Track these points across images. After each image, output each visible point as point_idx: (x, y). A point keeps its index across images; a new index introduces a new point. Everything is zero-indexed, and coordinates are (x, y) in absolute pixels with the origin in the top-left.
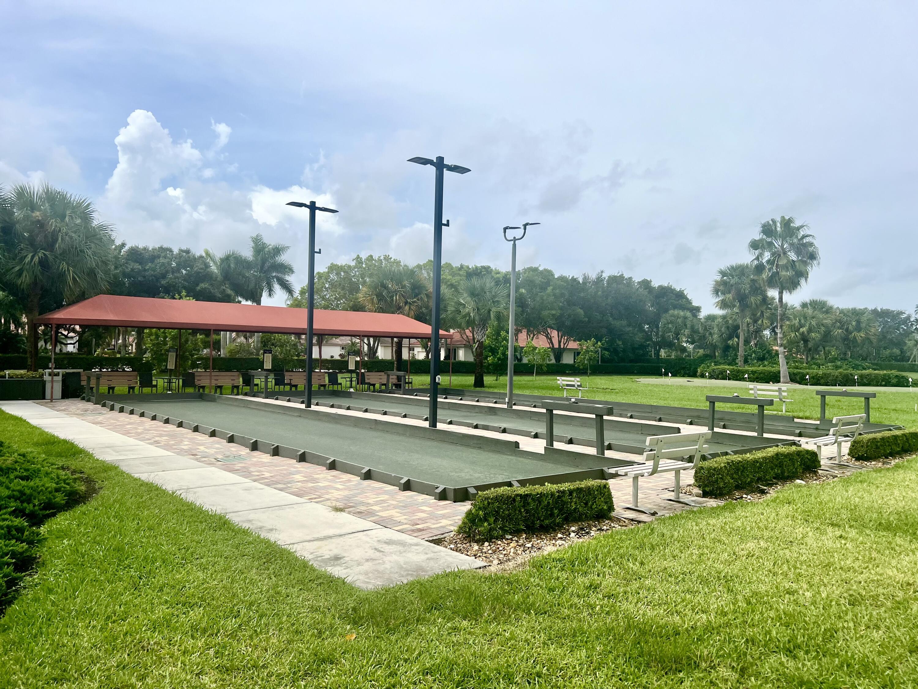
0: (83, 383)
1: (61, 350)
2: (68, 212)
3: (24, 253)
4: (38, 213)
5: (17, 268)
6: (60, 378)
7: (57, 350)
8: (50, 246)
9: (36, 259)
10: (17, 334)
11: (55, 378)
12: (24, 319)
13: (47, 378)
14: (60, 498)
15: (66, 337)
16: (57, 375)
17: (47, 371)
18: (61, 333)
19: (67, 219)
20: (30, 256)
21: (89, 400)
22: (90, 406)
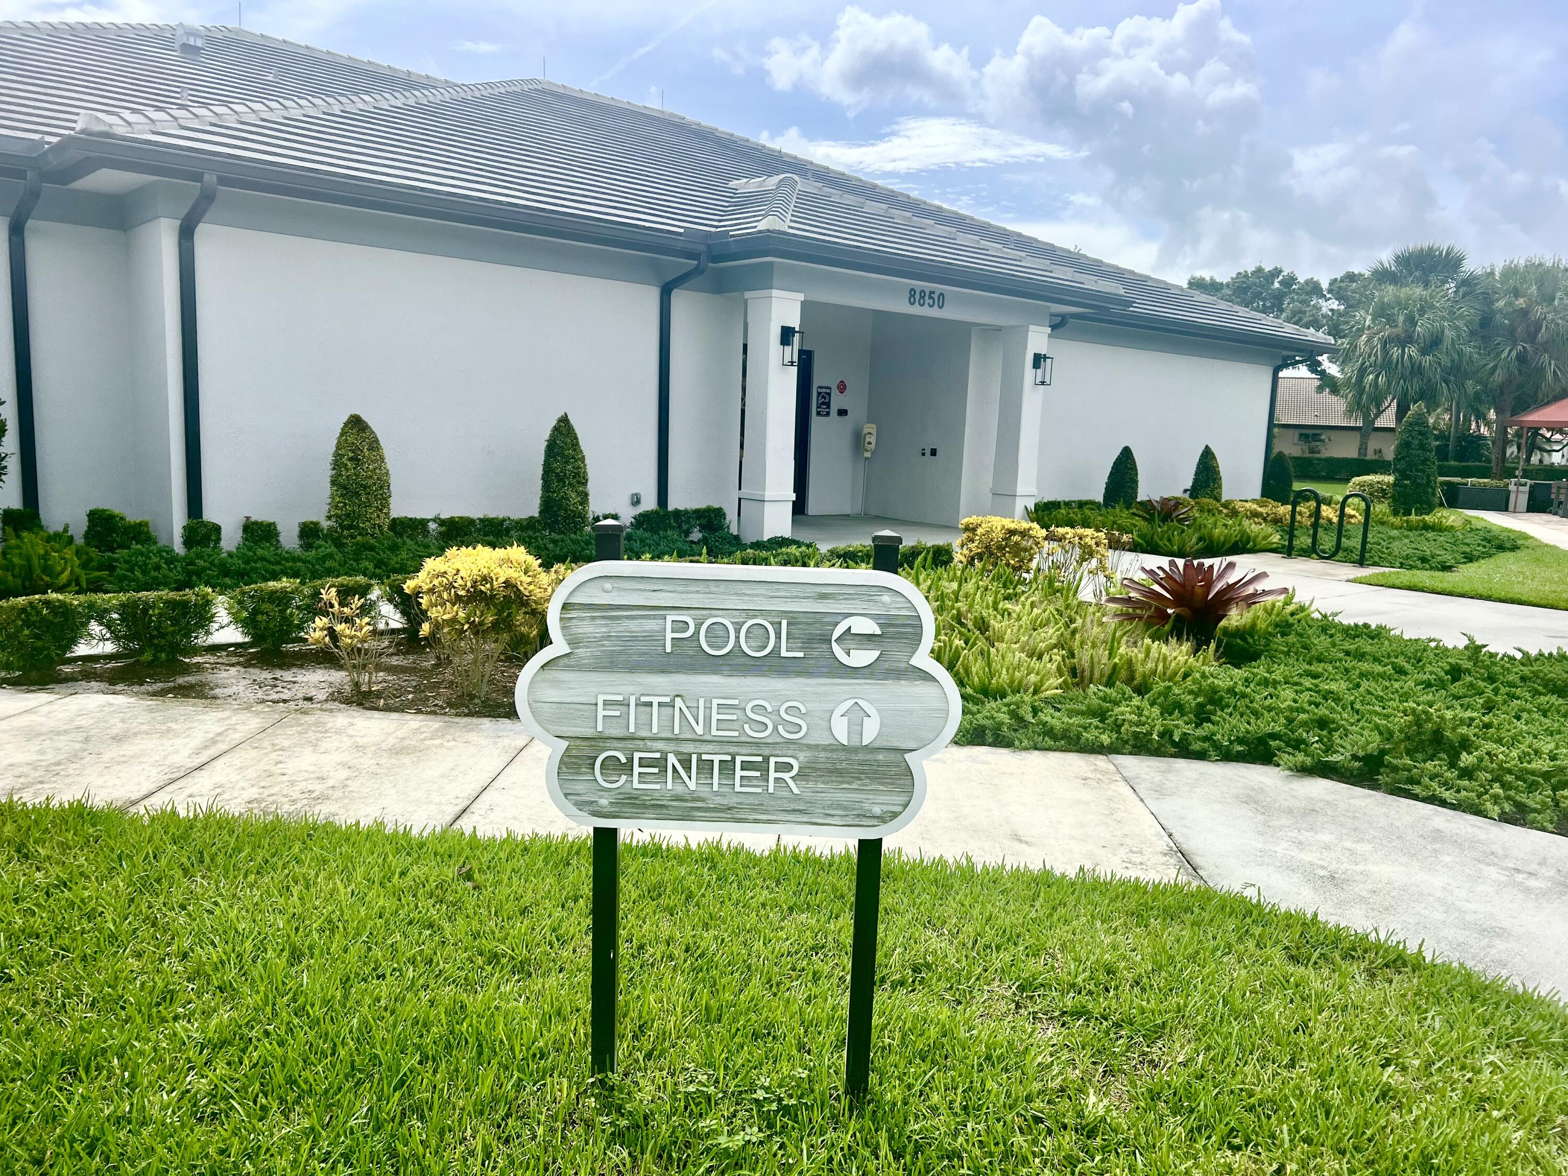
0: (1553, 496)
1: (1541, 461)
2: (1558, 294)
3: (1501, 347)
4: (1522, 300)
5: (1492, 365)
6: (1527, 489)
7: (1535, 459)
8: (1532, 336)
9: (1514, 353)
10: (1481, 437)
11: (1521, 488)
12: (1492, 415)
13: (1512, 488)
14: (1508, 545)
15: (1548, 440)
16: (1525, 485)
17: (1513, 480)
18: (1542, 435)
19: (1556, 302)
20: (1507, 351)
21: (1556, 514)
22: (1557, 518)
